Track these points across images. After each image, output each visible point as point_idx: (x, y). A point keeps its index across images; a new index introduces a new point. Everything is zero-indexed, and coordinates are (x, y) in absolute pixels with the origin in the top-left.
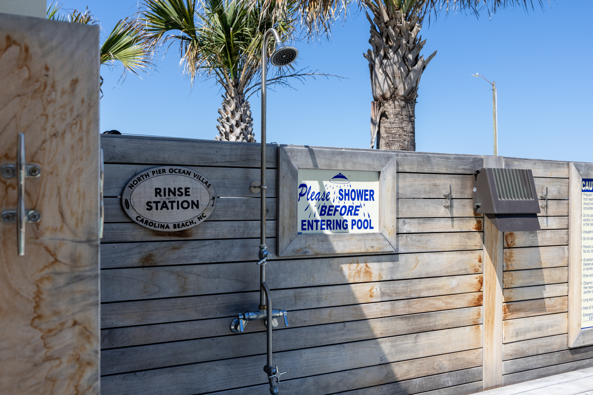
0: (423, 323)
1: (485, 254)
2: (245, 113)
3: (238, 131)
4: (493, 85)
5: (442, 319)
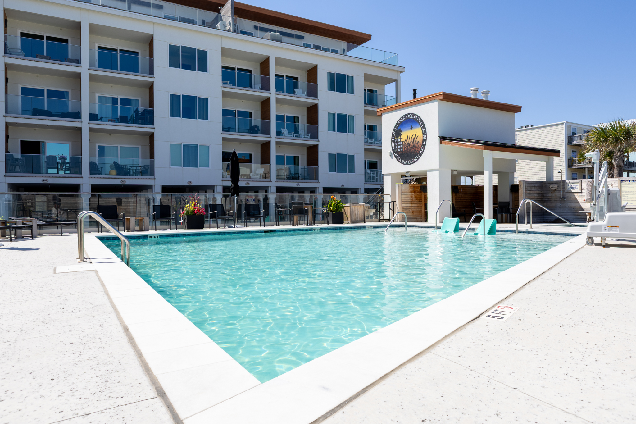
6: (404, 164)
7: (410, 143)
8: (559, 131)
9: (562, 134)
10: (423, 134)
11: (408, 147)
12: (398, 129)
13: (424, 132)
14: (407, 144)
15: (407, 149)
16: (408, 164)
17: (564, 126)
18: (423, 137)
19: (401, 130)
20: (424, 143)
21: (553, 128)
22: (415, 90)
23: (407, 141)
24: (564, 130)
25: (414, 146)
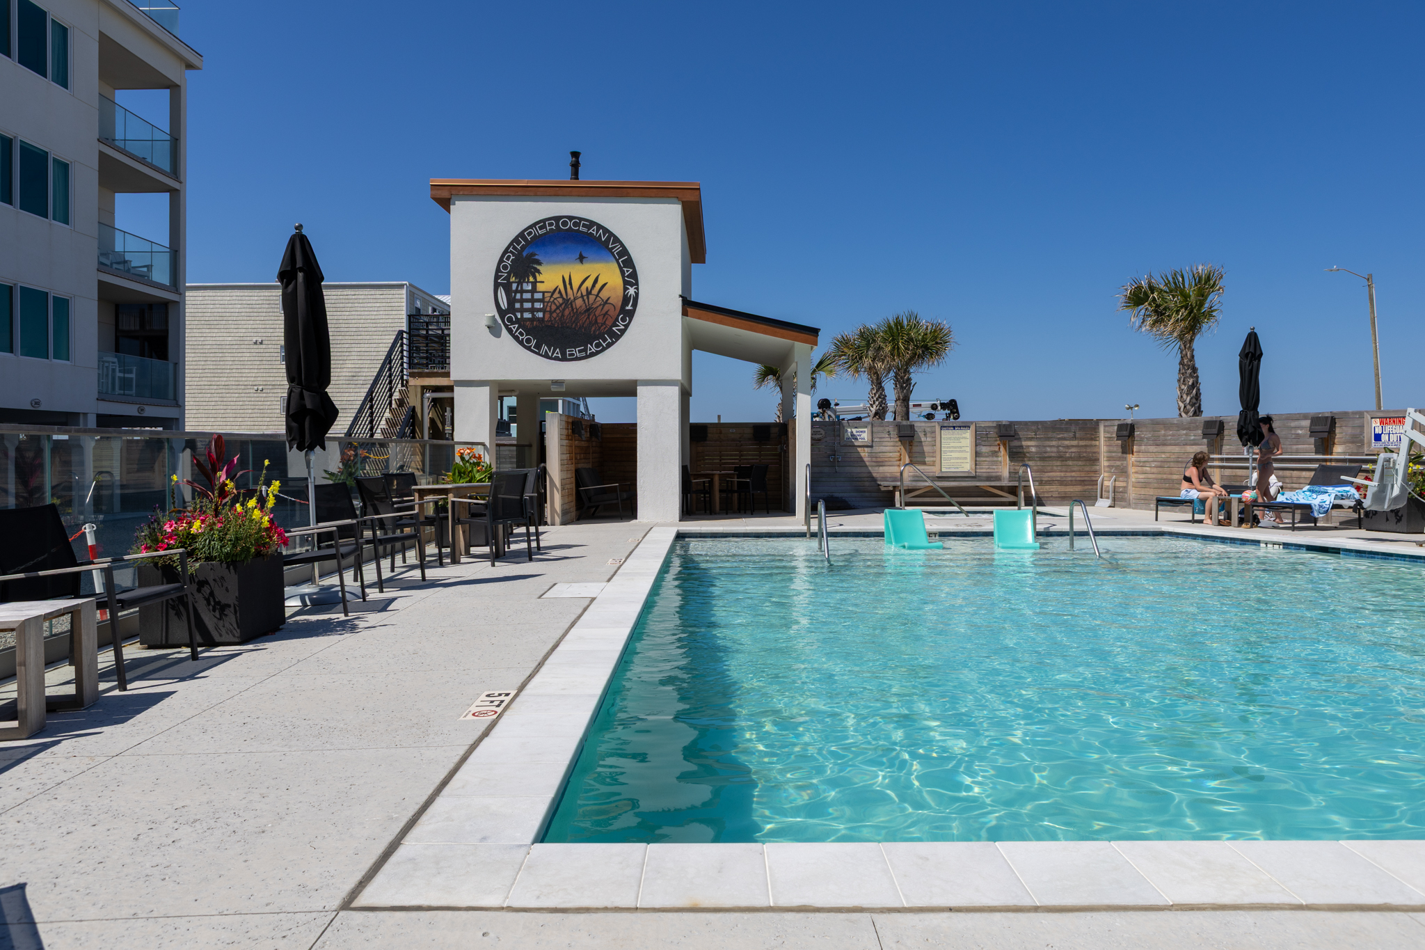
0: (881, 464)
1: (902, 447)
2: (881, 394)
3: (877, 403)
4: (1368, 280)
5: (886, 463)
6: (546, 356)
7: (575, 299)
8: (392, 300)
9: (399, 309)
10: (626, 283)
11: (564, 310)
12: (525, 254)
13: (628, 276)
14: (560, 300)
15: (563, 315)
16: (564, 359)
17: (404, 291)
18: (625, 289)
19: (536, 257)
20: (629, 307)
21: (381, 293)
22: (575, 155)
23: (560, 292)
24: (405, 300)
25: (589, 310)
